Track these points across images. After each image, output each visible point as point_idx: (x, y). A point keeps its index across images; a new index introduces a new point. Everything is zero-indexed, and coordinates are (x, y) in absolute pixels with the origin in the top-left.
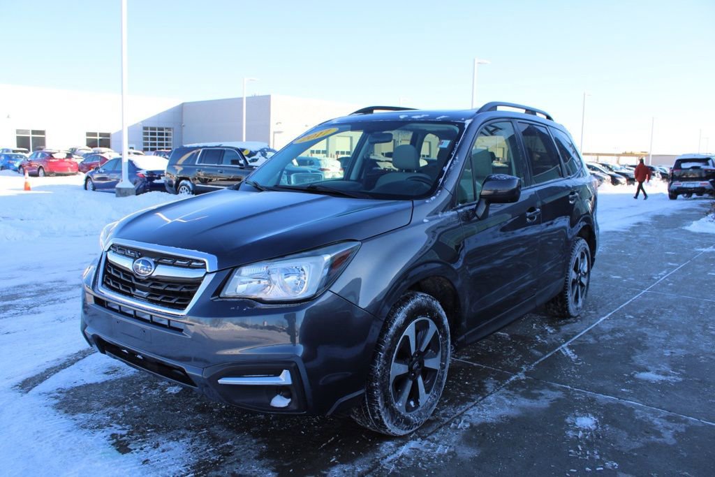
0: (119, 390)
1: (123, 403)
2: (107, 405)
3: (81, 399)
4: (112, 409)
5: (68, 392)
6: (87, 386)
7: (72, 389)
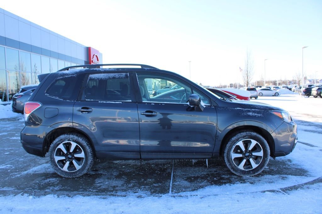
0: (284, 171)
1: (284, 168)
2: (290, 169)
3: (298, 172)
4: (289, 167)
5: (303, 175)
6: (296, 175)
7: (302, 175)
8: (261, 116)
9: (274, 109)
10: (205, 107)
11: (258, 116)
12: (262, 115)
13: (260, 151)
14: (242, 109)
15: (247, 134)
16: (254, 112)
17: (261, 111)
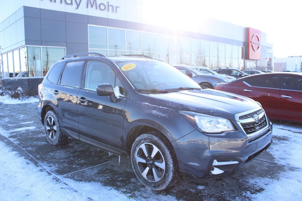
8: (164, 117)
9: (191, 109)
10: (118, 98)
11: (162, 116)
12: (167, 116)
13: (162, 162)
14: (149, 104)
15: (148, 137)
16: (160, 110)
17: (169, 110)
